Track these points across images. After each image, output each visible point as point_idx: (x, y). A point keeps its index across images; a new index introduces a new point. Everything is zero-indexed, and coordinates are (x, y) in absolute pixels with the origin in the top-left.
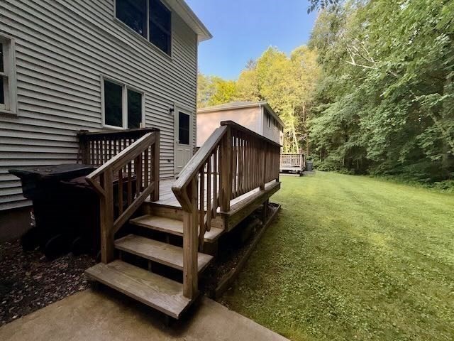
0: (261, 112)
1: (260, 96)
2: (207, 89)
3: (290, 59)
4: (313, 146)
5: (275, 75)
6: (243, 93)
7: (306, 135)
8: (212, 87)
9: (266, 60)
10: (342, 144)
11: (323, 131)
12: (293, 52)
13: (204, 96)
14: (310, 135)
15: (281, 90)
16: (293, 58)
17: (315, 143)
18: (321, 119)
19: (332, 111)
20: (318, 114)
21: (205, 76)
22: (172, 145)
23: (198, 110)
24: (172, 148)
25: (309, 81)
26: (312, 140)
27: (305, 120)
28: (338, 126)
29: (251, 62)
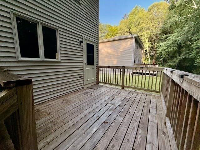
0: (134, 41)
1: (130, 33)
2: (103, 31)
3: (147, 11)
4: (158, 58)
5: (139, 20)
6: (121, 32)
7: (155, 52)
8: (106, 30)
9: (134, 13)
10: (177, 57)
11: (166, 49)
12: (150, 7)
13: (102, 35)
14: (157, 52)
15: (142, 28)
16: (149, 10)
17: (160, 56)
18: (165, 43)
19: (172, 38)
20: (162, 40)
21: (102, 25)
22: (82, 66)
23: (99, 41)
24: (82, 69)
25: (159, 22)
26: (158, 54)
27: (155, 44)
28: (176, 46)
29: (126, 15)
